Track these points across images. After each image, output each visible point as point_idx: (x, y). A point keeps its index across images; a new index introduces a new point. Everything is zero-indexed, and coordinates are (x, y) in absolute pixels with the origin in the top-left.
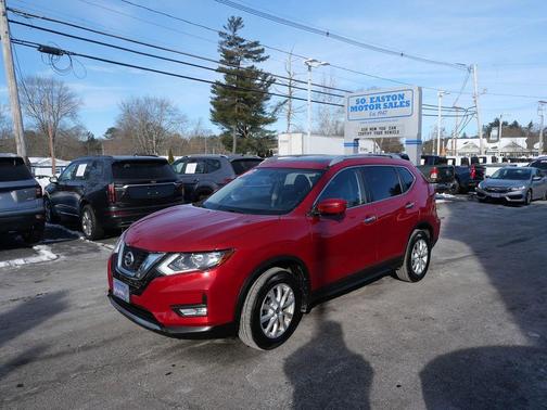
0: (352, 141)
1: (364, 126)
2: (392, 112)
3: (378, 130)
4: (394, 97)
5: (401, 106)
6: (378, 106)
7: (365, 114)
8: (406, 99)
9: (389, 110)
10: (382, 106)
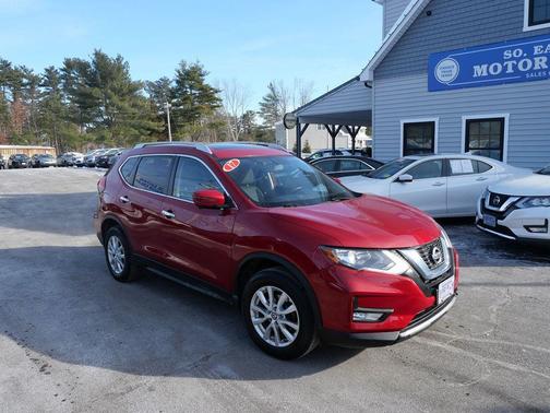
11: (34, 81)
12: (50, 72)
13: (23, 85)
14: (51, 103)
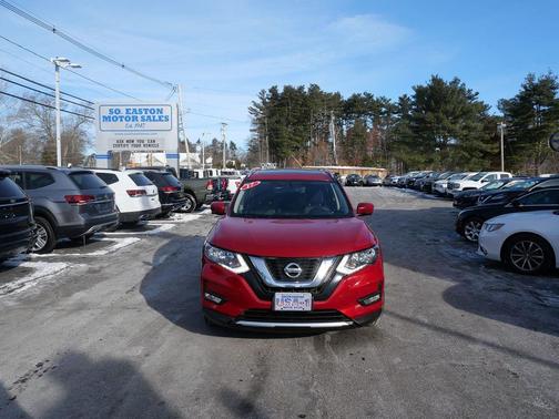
0: (106, 153)
1: (119, 137)
2: (149, 125)
3: (135, 142)
4: (152, 111)
5: (160, 120)
6: (135, 119)
7: (121, 125)
8: (164, 114)
9: (147, 123)
10: (139, 119)
11: (391, 109)
12: (403, 100)
13: (382, 113)
14: (400, 128)
